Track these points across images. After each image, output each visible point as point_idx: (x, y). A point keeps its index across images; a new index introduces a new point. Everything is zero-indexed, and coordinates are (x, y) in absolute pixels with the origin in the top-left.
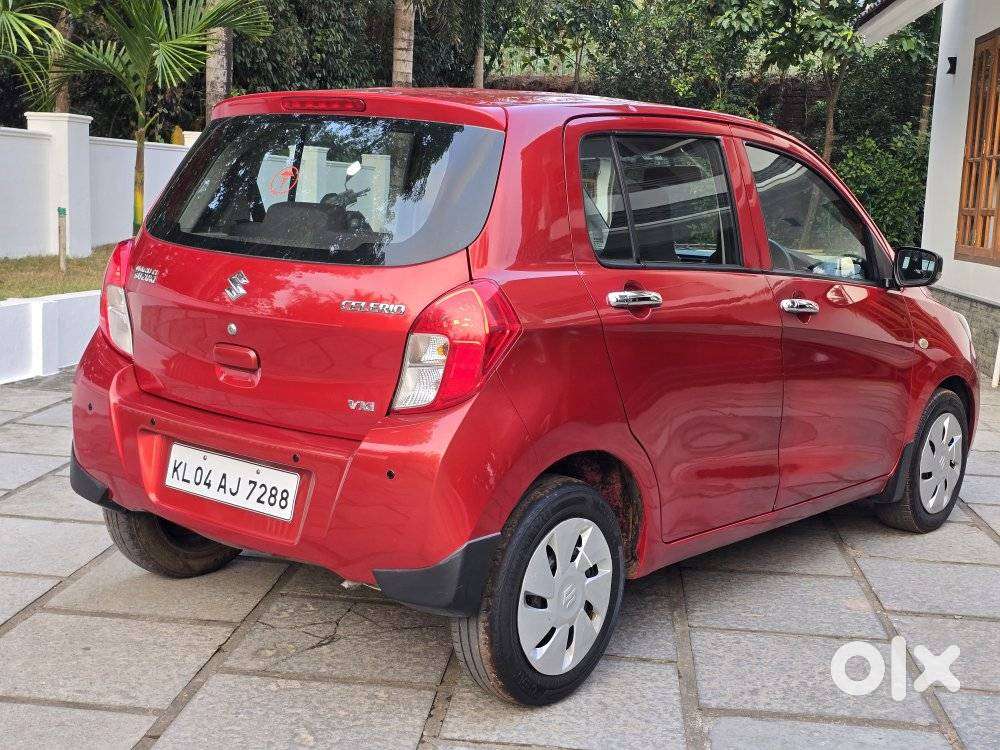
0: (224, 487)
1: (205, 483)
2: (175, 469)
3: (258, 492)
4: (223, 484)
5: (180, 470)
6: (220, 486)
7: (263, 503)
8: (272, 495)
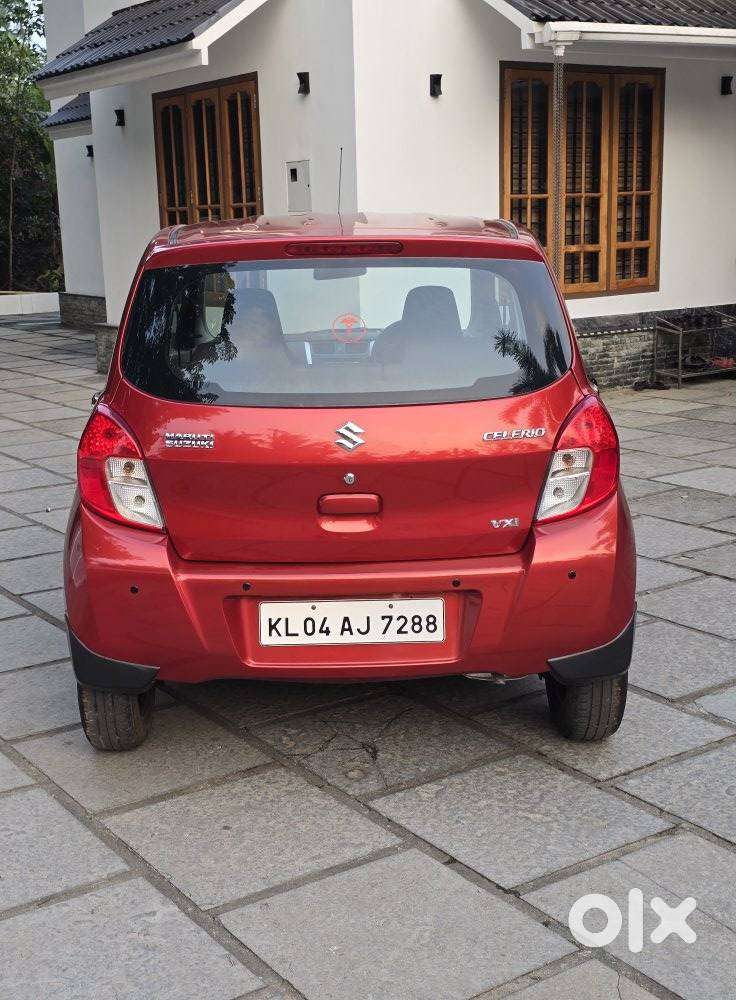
0: (350, 629)
1: (321, 631)
2: (272, 627)
3: (396, 625)
4: (347, 626)
5: (281, 627)
6: (343, 630)
7: (406, 632)
8: (414, 624)
